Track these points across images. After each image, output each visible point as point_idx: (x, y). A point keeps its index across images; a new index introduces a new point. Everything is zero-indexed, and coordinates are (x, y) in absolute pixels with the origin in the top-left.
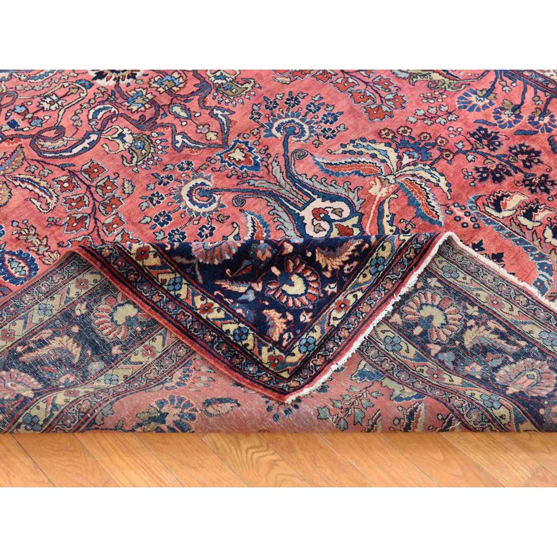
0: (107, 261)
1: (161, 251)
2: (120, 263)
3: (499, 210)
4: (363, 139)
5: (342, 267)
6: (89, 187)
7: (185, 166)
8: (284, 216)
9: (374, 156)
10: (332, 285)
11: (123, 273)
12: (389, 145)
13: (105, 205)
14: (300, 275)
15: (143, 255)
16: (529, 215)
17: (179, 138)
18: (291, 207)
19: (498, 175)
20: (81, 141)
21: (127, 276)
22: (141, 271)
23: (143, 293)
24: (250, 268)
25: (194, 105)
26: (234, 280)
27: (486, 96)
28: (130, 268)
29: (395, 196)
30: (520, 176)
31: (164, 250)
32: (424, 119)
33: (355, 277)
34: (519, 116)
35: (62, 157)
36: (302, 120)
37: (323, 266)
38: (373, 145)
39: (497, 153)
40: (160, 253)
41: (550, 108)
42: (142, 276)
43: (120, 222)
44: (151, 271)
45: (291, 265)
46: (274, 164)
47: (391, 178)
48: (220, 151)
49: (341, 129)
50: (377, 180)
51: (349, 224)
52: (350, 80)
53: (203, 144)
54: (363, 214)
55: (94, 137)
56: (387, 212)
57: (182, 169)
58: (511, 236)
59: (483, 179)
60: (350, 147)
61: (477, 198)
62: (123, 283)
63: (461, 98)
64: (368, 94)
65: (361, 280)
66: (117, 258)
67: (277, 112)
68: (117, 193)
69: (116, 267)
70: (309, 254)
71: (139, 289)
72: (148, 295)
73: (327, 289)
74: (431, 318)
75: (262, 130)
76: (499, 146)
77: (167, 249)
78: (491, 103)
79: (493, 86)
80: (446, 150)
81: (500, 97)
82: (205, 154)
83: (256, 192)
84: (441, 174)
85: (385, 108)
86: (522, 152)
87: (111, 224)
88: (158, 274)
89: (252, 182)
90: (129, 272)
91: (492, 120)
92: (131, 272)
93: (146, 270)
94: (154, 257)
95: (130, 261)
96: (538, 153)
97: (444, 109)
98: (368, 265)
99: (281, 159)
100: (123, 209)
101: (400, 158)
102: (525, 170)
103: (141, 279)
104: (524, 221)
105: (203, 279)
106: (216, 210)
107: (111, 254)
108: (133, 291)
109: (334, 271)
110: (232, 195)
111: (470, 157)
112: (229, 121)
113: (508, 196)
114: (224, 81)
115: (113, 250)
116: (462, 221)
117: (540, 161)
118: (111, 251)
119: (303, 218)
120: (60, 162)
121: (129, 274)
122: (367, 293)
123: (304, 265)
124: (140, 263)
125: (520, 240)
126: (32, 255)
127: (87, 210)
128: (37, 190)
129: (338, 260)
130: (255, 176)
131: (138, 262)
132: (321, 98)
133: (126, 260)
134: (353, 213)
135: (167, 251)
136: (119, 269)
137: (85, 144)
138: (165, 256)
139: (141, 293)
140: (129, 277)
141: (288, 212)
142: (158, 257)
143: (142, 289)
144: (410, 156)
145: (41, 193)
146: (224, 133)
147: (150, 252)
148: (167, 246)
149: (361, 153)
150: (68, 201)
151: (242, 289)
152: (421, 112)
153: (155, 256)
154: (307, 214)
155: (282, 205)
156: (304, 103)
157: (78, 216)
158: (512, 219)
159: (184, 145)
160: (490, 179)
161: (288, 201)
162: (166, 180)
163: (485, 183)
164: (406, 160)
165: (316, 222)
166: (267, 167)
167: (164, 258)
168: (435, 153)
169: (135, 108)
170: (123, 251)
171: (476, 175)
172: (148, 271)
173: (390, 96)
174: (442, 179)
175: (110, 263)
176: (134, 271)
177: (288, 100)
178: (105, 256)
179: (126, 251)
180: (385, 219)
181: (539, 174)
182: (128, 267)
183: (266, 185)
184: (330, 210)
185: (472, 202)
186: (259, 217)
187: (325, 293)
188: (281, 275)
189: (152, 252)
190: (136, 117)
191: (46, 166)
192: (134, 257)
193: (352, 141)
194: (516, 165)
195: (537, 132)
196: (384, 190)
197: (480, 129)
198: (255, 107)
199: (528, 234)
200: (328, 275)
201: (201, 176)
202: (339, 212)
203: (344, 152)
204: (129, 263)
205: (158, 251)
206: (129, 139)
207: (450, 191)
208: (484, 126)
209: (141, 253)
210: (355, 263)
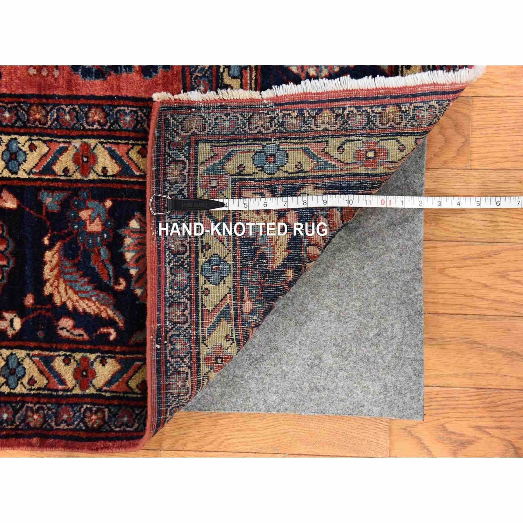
0: (45, 429)
1: (107, 348)
2: (65, 417)
11: (78, 425)
15: (86, 376)
21: (85, 424)
22: (101, 401)
23: (129, 429)
28: (82, 409)
31: (110, 343)
40: (107, 352)
42: (107, 407)
44: (113, 387)
62: (88, 439)
66: (57, 415)
69: (63, 426)
71: (118, 429)
72: (136, 425)
77: (112, 338)
88: (127, 383)
90: (85, 416)
92: (88, 414)
93: (106, 391)
94: (104, 365)
95: (76, 400)
103: (110, 411)
107: (44, 417)
108: (110, 439)
115: (43, 409)
118: (41, 412)
121: (87, 420)
124: (91, 391)
131: (88, 392)
133: (71, 405)
135: (115, 340)
136: (68, 425)
138: (118, 349)
139: (125, 431)
140: (90, 424)
142: (109, 360)
143: (123, 424)
147: (92, 364)
148: (109, 334)
153: (103, 363)
167: (118, 353)
170: (58, 396)
172: (111, 392)
175: (52, 428)
176: (90, 410)
178: (38, 426)
179: (60, 393)
182: (80, 410)
189: (95, 360)
192: (77, 391)
204: (77, 404)
205: (102, 352)
209: (83, 376)
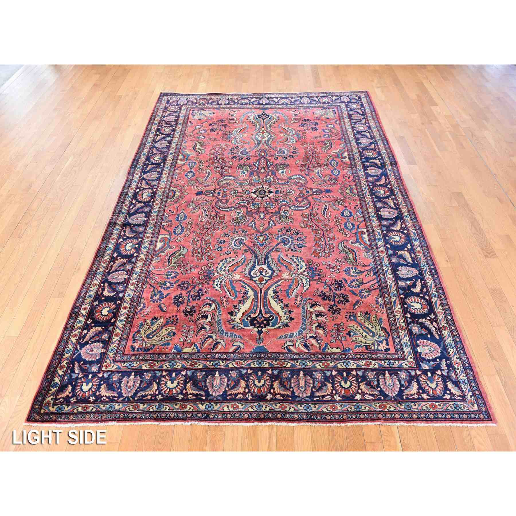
3: (311, 307)
4: (301, 258)
5: (103, 396)
6: (216, 221)
7: (245, 232)
8: (252, 263)
9: (297, 265)
10: (94, 398)
11: (65, 335)
12: (306, 265)
13: (214, 228)
14: (93, 385)
15: (74, 336)
16: (317, 316)
17: (253, 223)
18: (256, 263)
19: (326, 298)
20: (229, 208)
24: (87, 368)
25: (268, 216)
26: (80, 367)
27: (357, 273)
28: (68, 336)
29: (288, 281)
30: (332, 303)
32: (328, 266)
33: (101, 403)
34: (359, 286)
35: (219, 209)
36: (292, 241)
37: (100, 390)
38: (302, 262)
39: (336, 292)
40: (77, 340)
41: (373, 292)
42: (67, 340)
43: (212, 235)
45: (95, 379)
46: (268, 248)
47: (294, 275)
48: (259, 234)
49: (299, 251)
50: (289, 273)
51: (265, 278)
52: (322, 239)
53: (257, 229)
54: (272, 279)
55: (233, 209)
56: (279, 283)
57: (243, 232)
58: (304, 316)
59: (320, 296)
60: (294, 258)
61: (310, 299)
63: (349, 268)
64: (322, 246)
65: (101, 406)
66: (68, 330)
67: (288, 233)
68: (220, 228)
69: (66, 332)
70: (102, 383)
73: (91, 398)
74: (172, 383)
75: (277, 236)
76: (339, 290)
78: (356, 276)
79: (364, 272)
80: (321, 280)
81: (361, 276)
82: (253, 232)
83: (253, 251)
84: (310, 285)
85: (321, 254)
86: (343, 297)
87: (209, 234)
88: (70, 344)
89: (256, 248)
91: (349, 282)
93: (70, 340)
95: (70, 334)
96: (348, 301)
97: (338, 267)
98: (109, 404)
99: (271, 248)
100: (216, 232)
101: (304, 271)
102: (336, 303)
104: (314, 316)
105: (75, 358)
106: (237, 249)
107: (69, 328)
109: (100, 395)
110: (246, 248)
111: (325, 287)
112: (272, 227)
113: (319, 305)
114: (285, 215)
115: (71, 328)
116: (297, 302)
117: (345, 304)
119: (256, 267)
120: (217, 210)
122: (97, 412)
123: (97, 384)
124: (71, 337)
125: (305, 320)
126: (185, 230)
127: (209, 227)
128: (204, 214)
129: (105, 393)
130: (258, 247)
132: (306, 238)
134: (270, 276)
137: (228, 210)
141: (254, 263)
144: (308, 273)
145: (204, 216)
146: (265, 230)
147: (76, 337)
148: (81, 340)
149: (295, 262)
150: (208, 221)
151: (77, 371)
152: (329, 263)
154: (258, 267)
155: (255, 260)
156: (299, 236)
157: (205, 227)
158: (311, 313)
159: (252, 226)
160: (321, 297)
161: (258, 260)
162: (235, 232)
163: (319, 297)
164: (306, 273)
165: (258, 271)
166: (265, 247)
168: (317, 278)
169: (252, 207)
171: (319, 293)
173: (327, 252)
174: (308, 286)
177: (296, 232)
180: (276, 285)
181: (339, 307)
183: (258, 252)
184: (265, 271)
185: (307, 299)
186: (245, 259)
187: (89, 398)
188: (89, 379)
190: (249, 210)
191: (213, 209)
193: (297, 257)
194: (336, 299)
195: (357, 295)
196: (287, 277)
197: (341, 281)
198: (283, 228)
199: (310, 320)
200: (98, 393)
201: (245, 237)
202: (266, 273)
203: (291, 258)
206: (240, 215)
207: (305, 291)
208: (343, 281)
210: (107, 400)
